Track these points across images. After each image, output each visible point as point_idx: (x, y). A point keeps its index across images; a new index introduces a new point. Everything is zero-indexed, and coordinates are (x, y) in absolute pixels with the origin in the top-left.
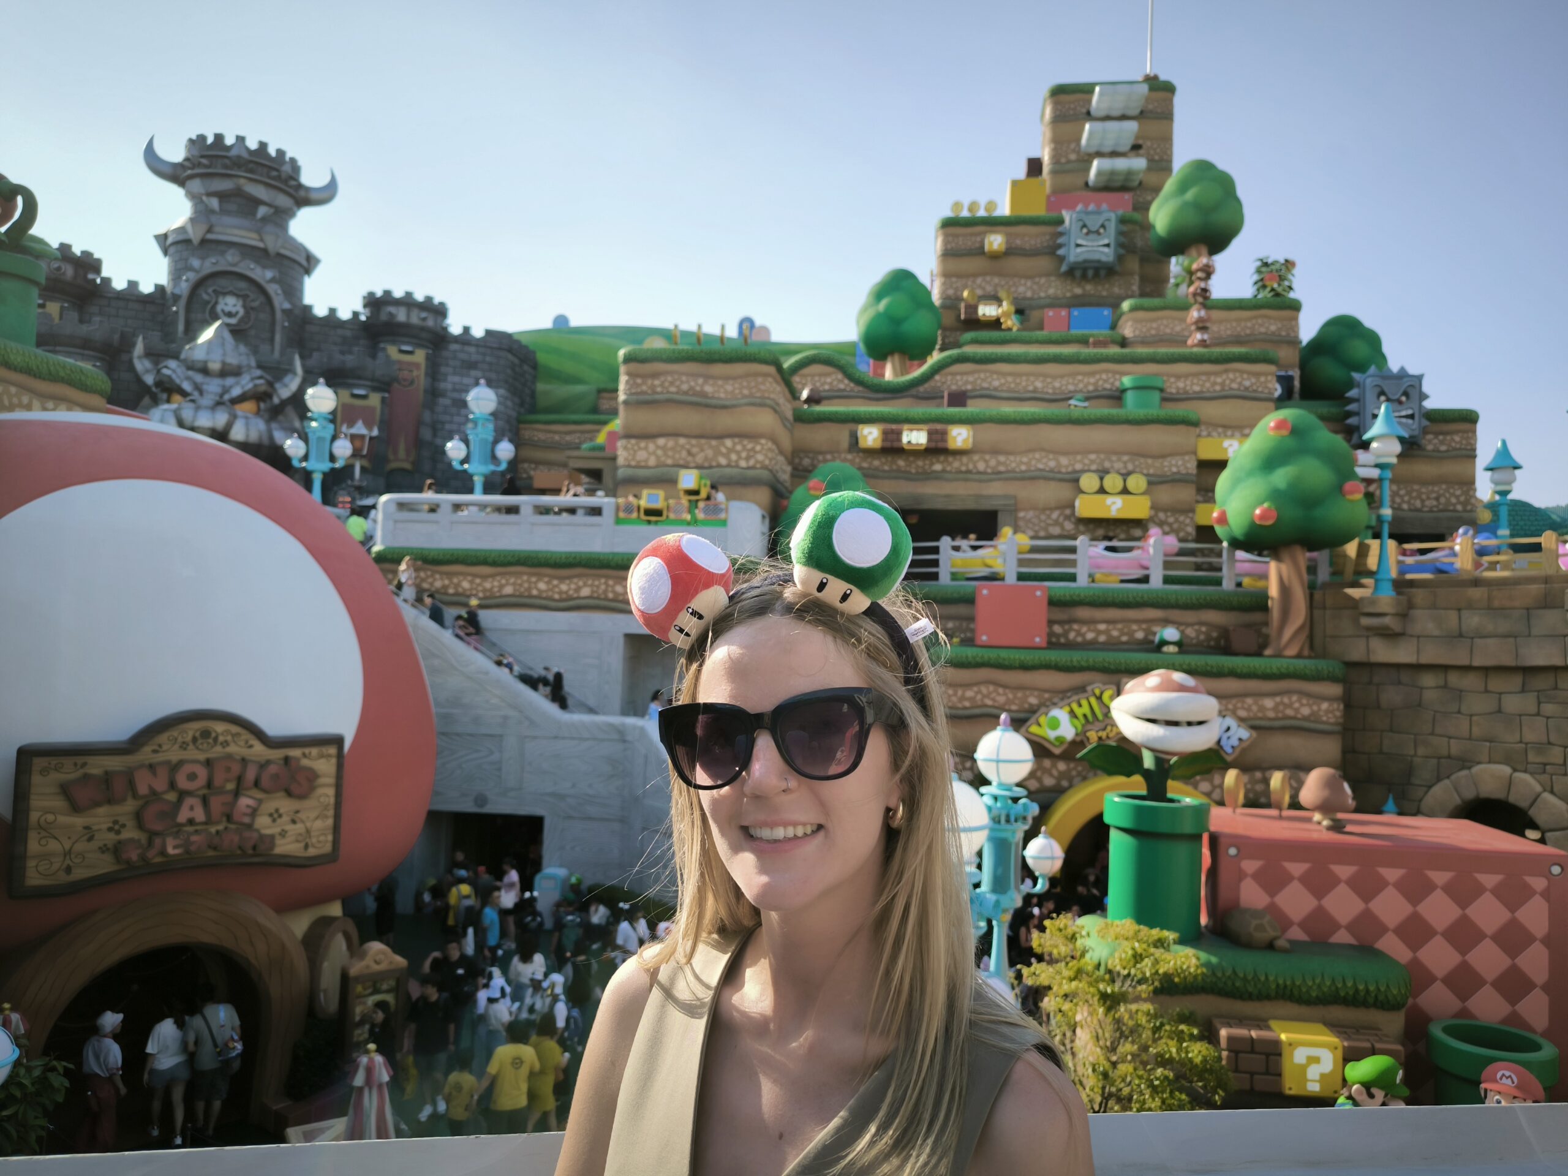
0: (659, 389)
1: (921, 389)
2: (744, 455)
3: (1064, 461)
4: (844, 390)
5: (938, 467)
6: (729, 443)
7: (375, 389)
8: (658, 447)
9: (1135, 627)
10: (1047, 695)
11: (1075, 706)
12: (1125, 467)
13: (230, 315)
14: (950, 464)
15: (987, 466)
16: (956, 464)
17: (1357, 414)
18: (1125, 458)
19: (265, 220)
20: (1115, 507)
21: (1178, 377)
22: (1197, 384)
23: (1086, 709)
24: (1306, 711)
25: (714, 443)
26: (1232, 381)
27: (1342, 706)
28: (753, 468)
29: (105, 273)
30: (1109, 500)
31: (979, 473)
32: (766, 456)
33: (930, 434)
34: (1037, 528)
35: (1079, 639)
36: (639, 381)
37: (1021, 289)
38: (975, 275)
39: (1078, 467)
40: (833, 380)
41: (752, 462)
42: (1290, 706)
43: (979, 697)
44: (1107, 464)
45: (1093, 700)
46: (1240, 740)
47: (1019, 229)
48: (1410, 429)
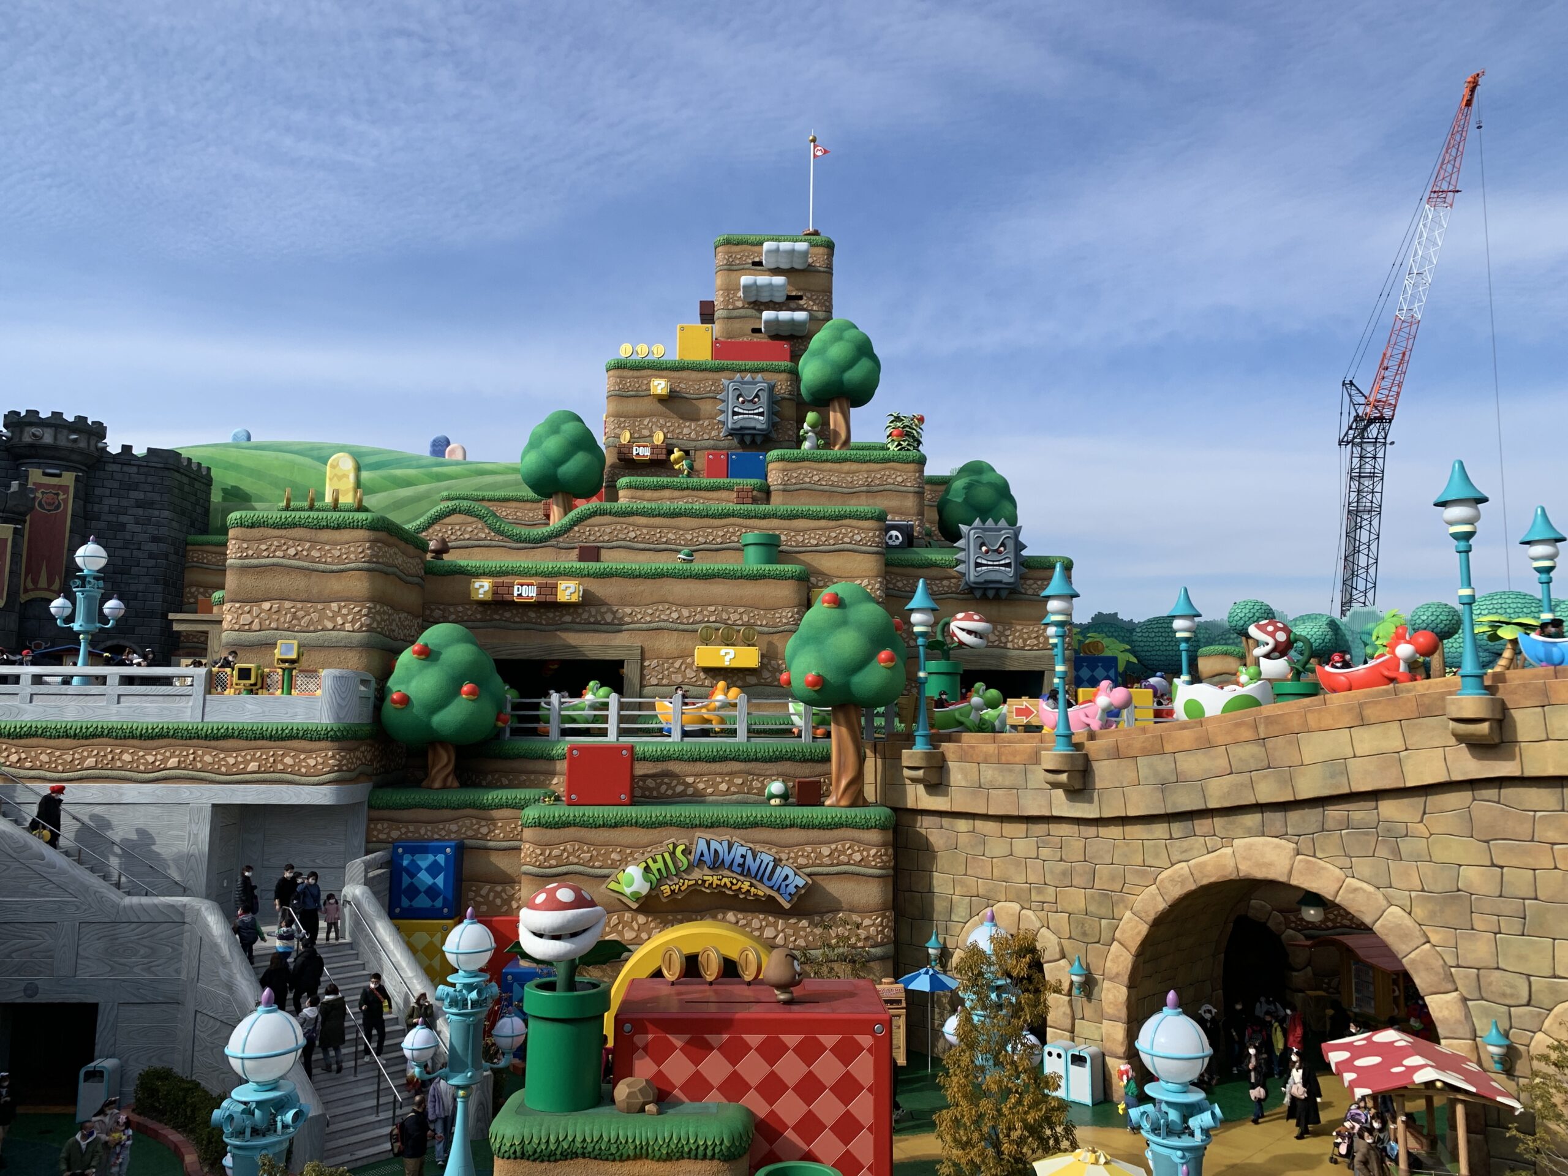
0: (265, 554)
1: (561, 539)
2: (350, 618)
3: (685, 612)
4: (485, 539)
5: (568, 619)
6: (334, 606)
8: (262, 611)
9: (719, 779)
10: (628, 851)
11: (650, 861)
12: (741, 618)
14: (580, 615)
15: (615, 618)
16: (585, 616)
17: (964, 562)
18: (742, 610)
20: (728, 656)
21: (798, 531)
22: (814, 538)
23: (660, 864)
24: (857, 857)
25: (320, 606)
26: (845, 535)
27: (890, 851)
28: (359, 630)
30: (724, 650)
31: (608, 624)
32: (373, 619)
33: (541, 587)
34: (660, 676)
35: (670, 792)
36: (245, 545)
37: (685, 431)
38: (643, 416)
39: (698, 618)
40: (474, 529)
41: (357, 625)
42: (843, 852)
43: (565, 854)
44: (725, 616)
45: (667, 855)
46: (796, 887)
47: (684, 374)
48: (1007, 575)
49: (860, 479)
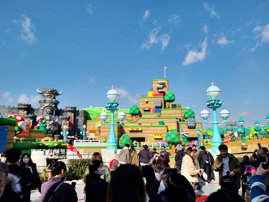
1: (136, 122)
4: (127, 122)
7: (68, 120)
8: (105, 133)
13: (49, 111)
15: (144, 132)
18: (159, 131)
19: (53, 98)
20: (158, 137)
21: (166, 120)
26: (172, 121)
29: (31, 106)
32: (118, 134)
33: (137, 129)
34: (149, 139)
37: (150, 106)
38: (144, 104)
39: (154, 132)
47: (149, 98)
48: (193, 125)
49: (173, 112)
